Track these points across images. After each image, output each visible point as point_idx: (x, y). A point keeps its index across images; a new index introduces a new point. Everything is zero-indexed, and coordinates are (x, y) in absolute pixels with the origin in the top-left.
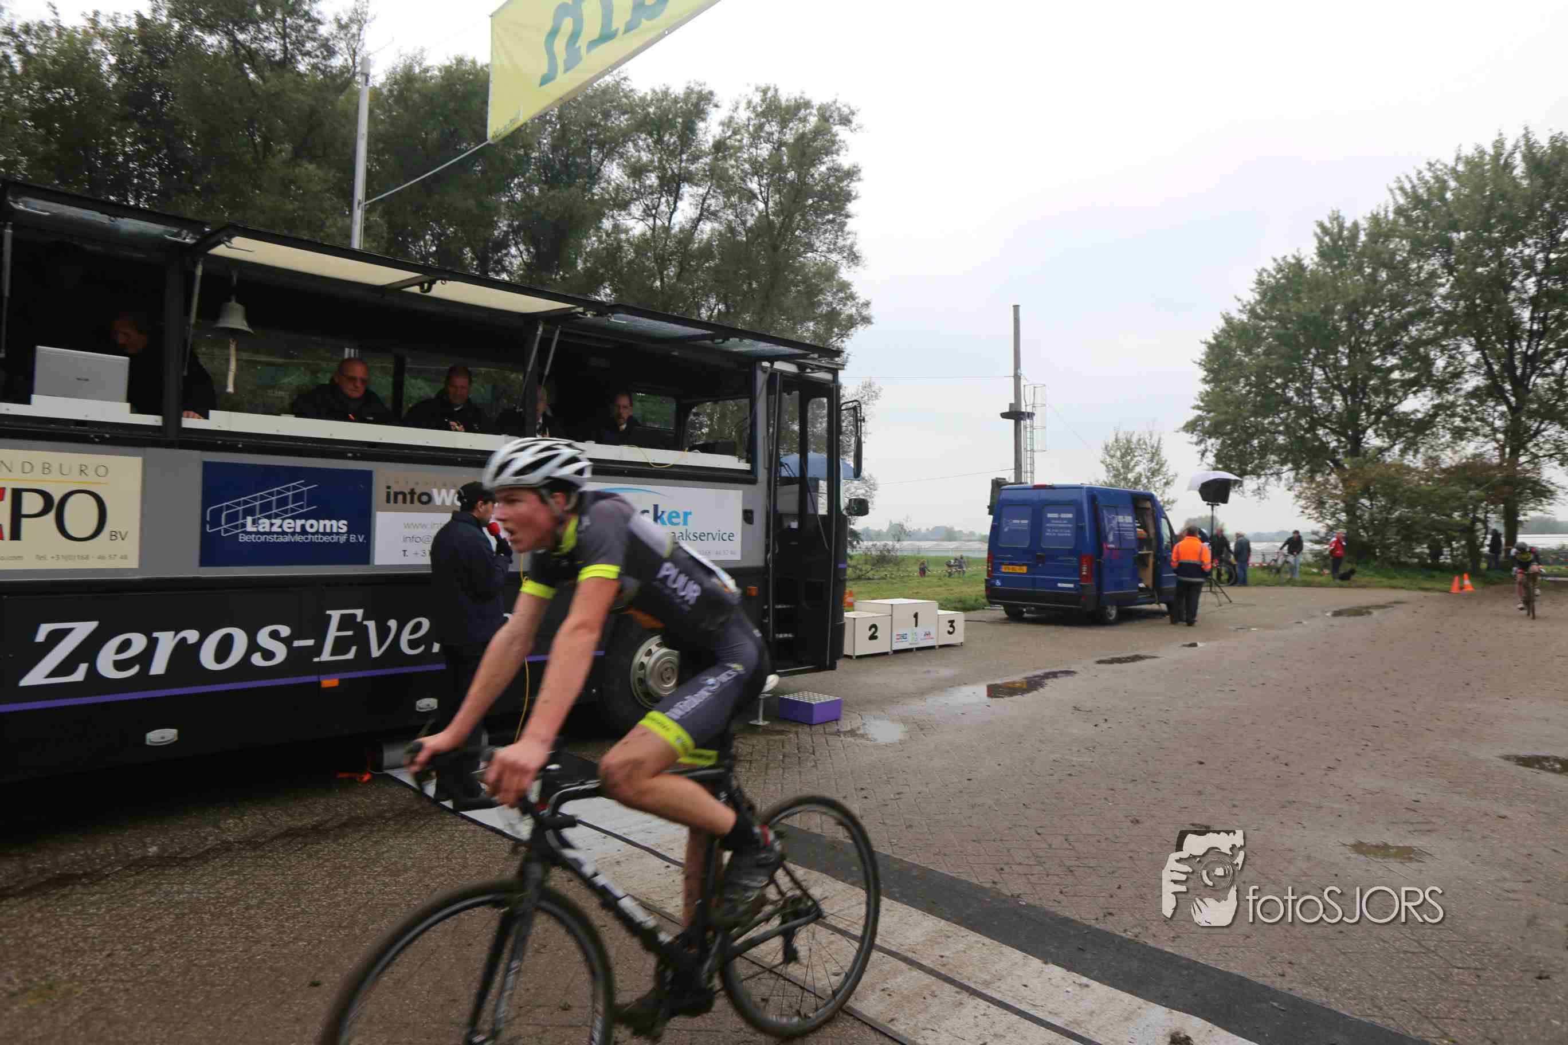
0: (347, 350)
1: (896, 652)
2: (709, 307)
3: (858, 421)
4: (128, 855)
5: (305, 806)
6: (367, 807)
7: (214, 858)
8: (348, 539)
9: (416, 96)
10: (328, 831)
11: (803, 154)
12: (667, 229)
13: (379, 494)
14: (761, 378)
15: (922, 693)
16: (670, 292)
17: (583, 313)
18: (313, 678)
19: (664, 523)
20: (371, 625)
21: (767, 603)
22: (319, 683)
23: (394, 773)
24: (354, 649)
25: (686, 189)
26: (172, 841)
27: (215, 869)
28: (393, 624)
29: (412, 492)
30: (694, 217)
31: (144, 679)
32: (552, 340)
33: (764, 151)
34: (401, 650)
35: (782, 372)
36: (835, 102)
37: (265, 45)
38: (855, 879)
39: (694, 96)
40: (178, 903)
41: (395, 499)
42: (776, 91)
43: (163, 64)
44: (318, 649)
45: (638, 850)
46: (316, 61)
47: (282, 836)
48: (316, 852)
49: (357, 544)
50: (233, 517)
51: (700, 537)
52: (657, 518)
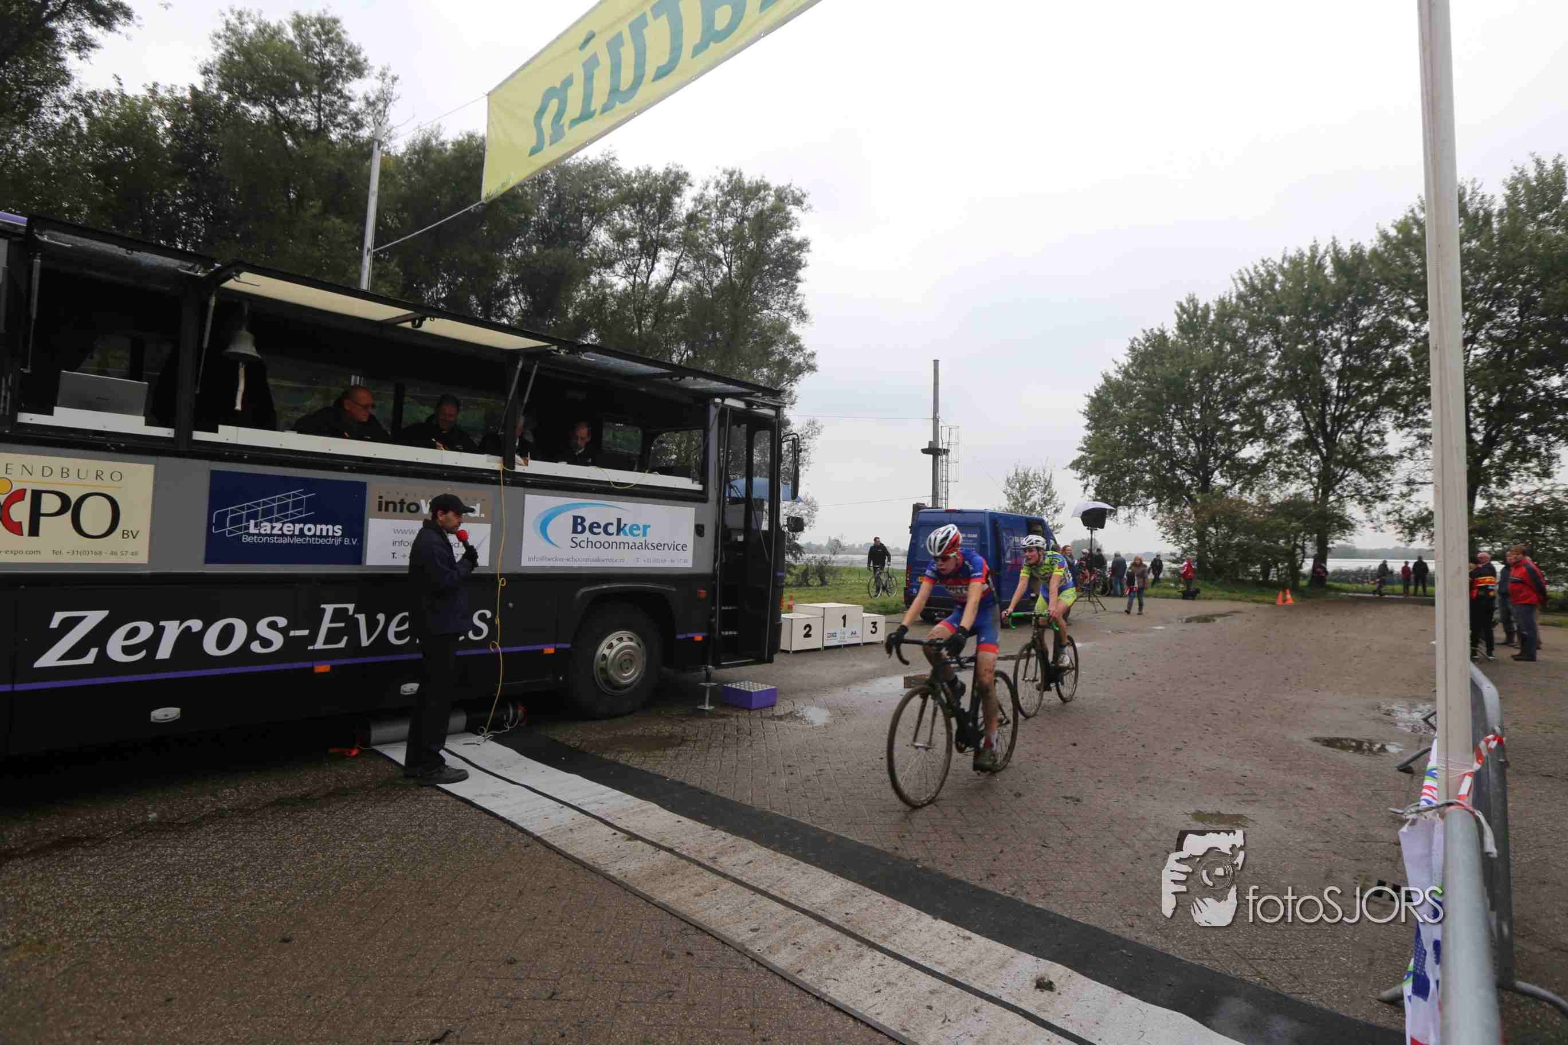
1: (827, 648)
2: (680, 353)
3: (797, 451)
4: (129, 821)
5: (296, 777)
6: (352, 779)
7: (208, 824)
8: (342, 542)
9: (432, 166)
10: (314, 800)
11: (761, 228)
12: (645, 286)
13: (371, 502)
14: (713, 412)
15: (846, 684)
16: (646, 339)
17: (557, 351)
18: (308, 665)
19: (626, 535)
20: (362, 618)
21: (715, 605)
22: (312, 668)
23: (379, 748)
24: (345, 638)
25: (663, 253)
26: (172, 808)
27: (207, 834)
28: (381, 617)
29: (402, 502)
30: (668, 276)
31: (150, 662)
32: (530, 374)
33: (729, 223)
34: (387, 639)
35: (732, 408)
36: (790, 186)
37: (302, 116)
38: (776, 845)
39: (672, 177)
40: (169, 864)
41: (387, 508)
42: (741, 174)
43: (212, 129)
44: (312, 638)
45: (590, 819)
46: (345, 131)
47: (272, 804)
48: (302, 820)
49: (351, 547)
50: (237, 520)
51: (657, 547)
52: (619, 530)
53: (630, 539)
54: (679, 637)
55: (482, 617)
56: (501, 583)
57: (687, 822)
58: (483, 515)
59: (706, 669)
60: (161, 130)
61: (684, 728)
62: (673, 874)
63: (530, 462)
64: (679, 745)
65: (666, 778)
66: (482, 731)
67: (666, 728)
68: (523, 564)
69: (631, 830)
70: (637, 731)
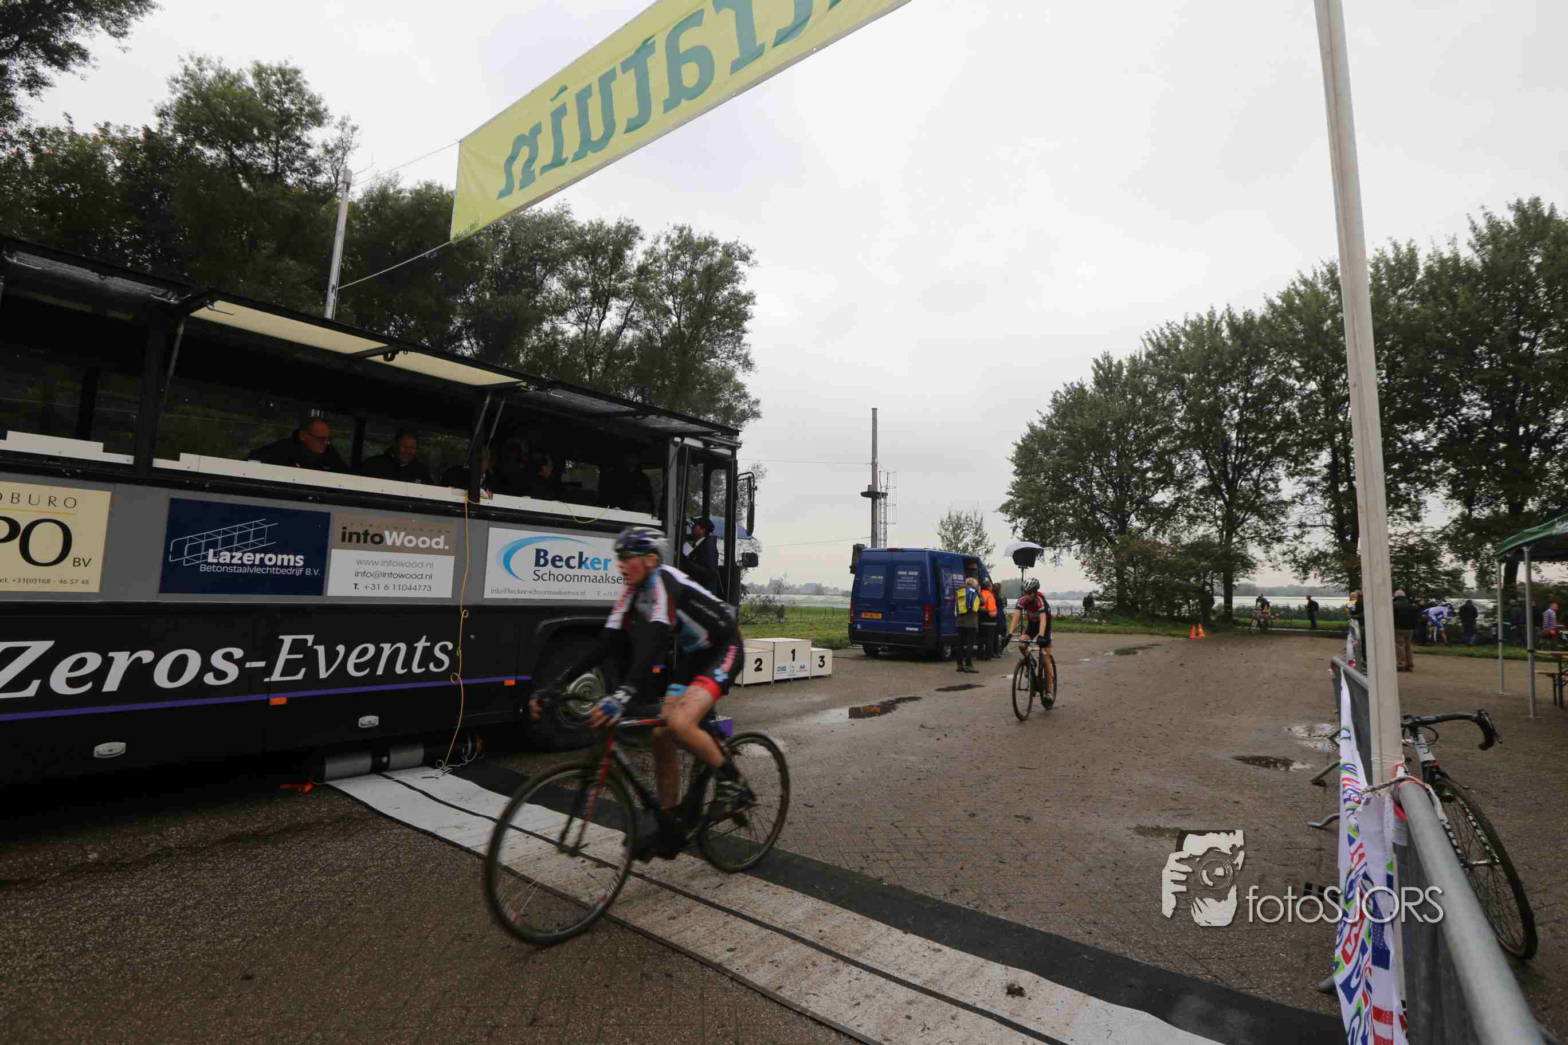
1: (777, 682)
3: (752, 490)
4: (67, 862)
5: (248, 814)
6: (307, 815)
7: (154, 863)
8: (303, 572)
9: (388, 212)
10: (268, 836)
11: (710, 281)
12: (597, 333)
13: (335, 533)
14: (673, 451)
15: (799, 714)
16: (597, 384)
17: (527, 387)
18: (264, 697)
19: (588, 568)
20: (321, 649)
22: (268, 700)
23: (333, 783)
24: (303, 670)
25: (614, 302)
26: (113, 847)
28: (341, 649)
29: (366, 533)
30: (619, 324)
32: (498, 408)
33: (679, 276)
34: (347, 673)
35: (691, 447)
36: (736, 242)
37: (259, 160)
39: (624, 229)
40: (115, 905)
41: (350, 539)
42: (690, 230)
43: (164, 170)
44: (269, 670)
46: (303, 176)
47: (223, 842)
48: (256, 856)
49: (312, 577)
50: (195, 549)
51: (617, 580)
52: (581, 563)
53: (590, 572)
55: (443, 650)
56: (464, 615)
58: (447, 547)
60: (110, 168)
63: (495, 495)
66: (440, 764)
68: (486, 596)
69: (599, 857)
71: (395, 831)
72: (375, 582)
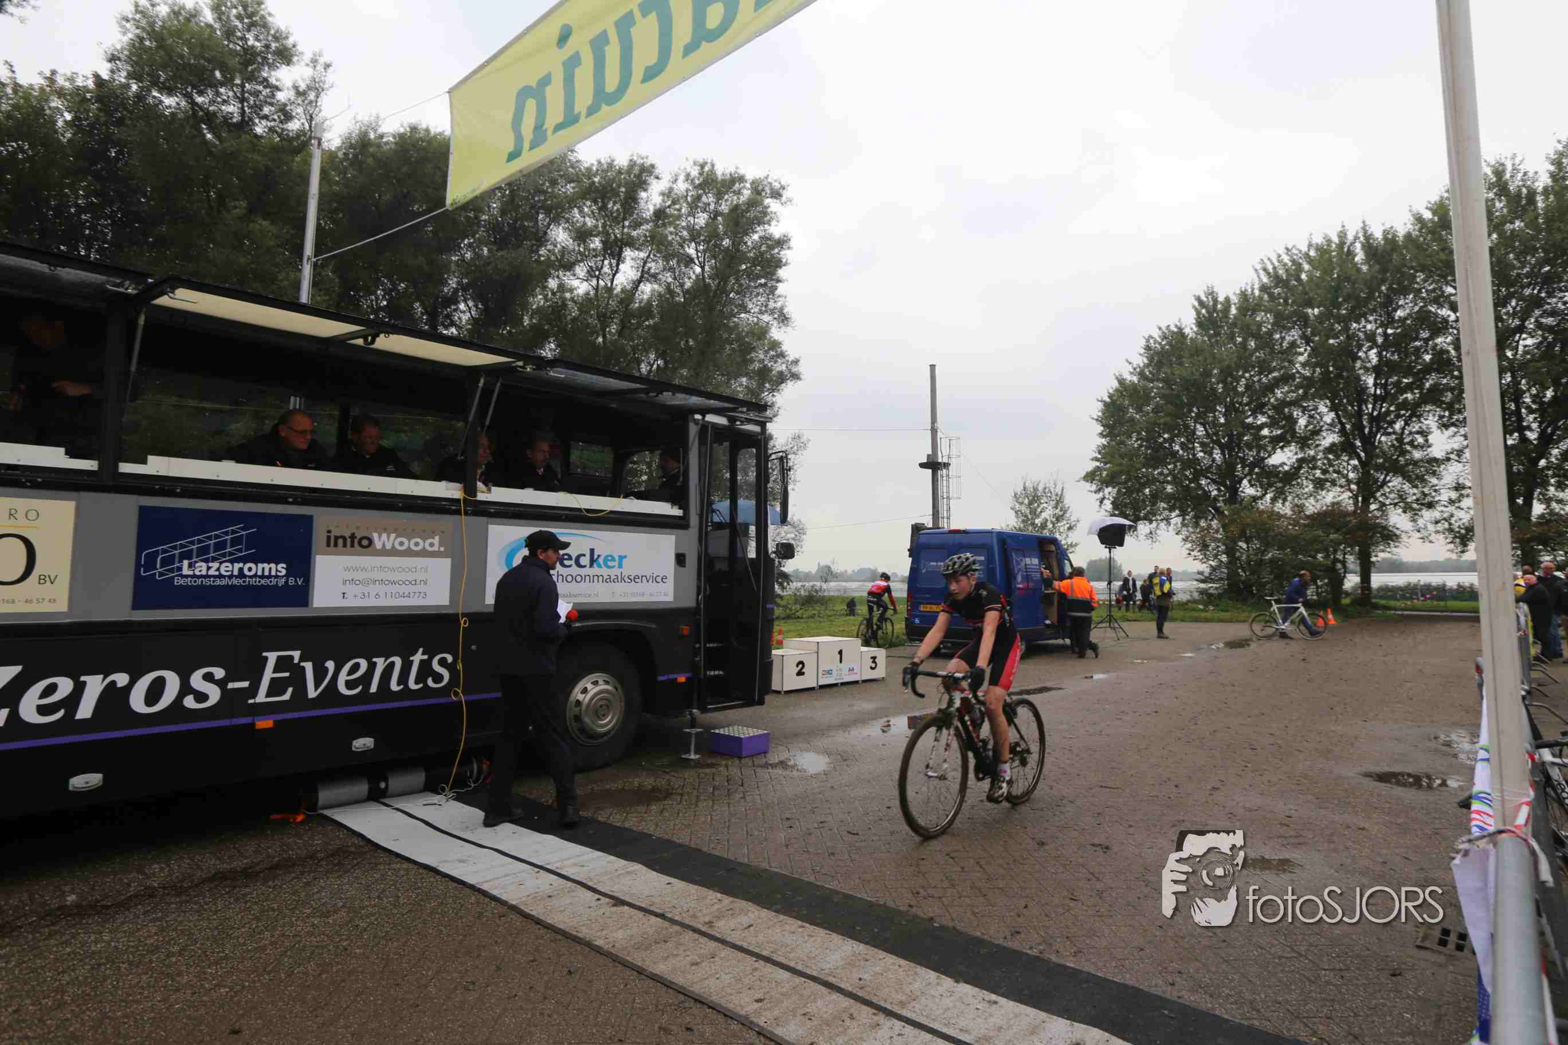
0: (292, 398)
1: (822, 687)
2: (649, 363)
3: (785, 471)
4: (44, 905)
5: (235, 848)
6: (299, 848)
7: (136, 905)
8: (287, 582)
9: (370, 160)
10: (258, 873)
11: (737, 224)
12: (610, 290)
13: (319, 537)
14: (693, 430)
15: (846, 726)
16: (612, 348)
17: (523, 367)
18: (248, 720)
19: (599, 566)
20: (308, 666)
21: (699, 642)
22: (253, 725)
23: (328, 813)
24: (290, 690)
25: (628, 253)
26: (92, 888)
27: (136, 916)
28: (330, 665)
29: (353, 537)
30: (635, 278)
31: (69, 723)
32: (493, 391)
33: (701, 219)
34: (338, 691)
35: (714, 425)
36: (767, 177)
37: (223, 108)
38: (779, 907)
39: (637, 168)
41: (336, 543)
42: (713, 165)
43: (119, 123)
44: (253, 691)
45: (570, 884)
46: (272, 124)
47: (211, 879)
48: (245, 895)
49: (296, 586)
50: (168, 561)
51: (634, 579)
52: (593, 561)
53: (604, 572)
54: (660, 678)
55: (443, 662)
56: (463, 623)
57: (679, 884)
58: (442, 549)
59: (691, 714)
60: (60, 123)
61: (669, 781)
62: (665, 942)
63: (493, 489)
64: (665, 798)
65: (651, 836)
66: (443, 789)
67: (648, 782)
68: (487, 602)
69: (616, 895)
70: (617, 785)
71: (394, 866)
72: (366, 590)
